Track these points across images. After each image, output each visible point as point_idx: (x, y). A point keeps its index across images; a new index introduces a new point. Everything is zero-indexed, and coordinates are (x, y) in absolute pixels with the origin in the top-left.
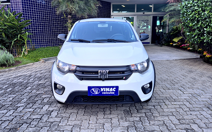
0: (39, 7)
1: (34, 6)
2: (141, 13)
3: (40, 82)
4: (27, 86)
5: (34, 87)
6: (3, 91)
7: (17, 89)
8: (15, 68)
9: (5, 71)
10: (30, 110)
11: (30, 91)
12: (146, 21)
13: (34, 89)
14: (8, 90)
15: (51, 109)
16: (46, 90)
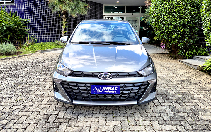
0: (38, 7)
1: (34, 7)
2: (130, 14)
3: (35, 65)
4: (26, 67)
5: (31, 67)
6: (9, 69)
7: (18, 68)
8: (17, 56)
9: (9, 58)
10: (27, 78)
11: (28, 70)
12: (134, 21)
13: (31, 68)
14: (12, 69)
15: (40, 78)
16: (38, 69)
